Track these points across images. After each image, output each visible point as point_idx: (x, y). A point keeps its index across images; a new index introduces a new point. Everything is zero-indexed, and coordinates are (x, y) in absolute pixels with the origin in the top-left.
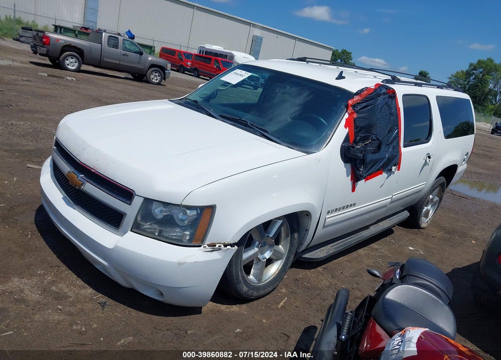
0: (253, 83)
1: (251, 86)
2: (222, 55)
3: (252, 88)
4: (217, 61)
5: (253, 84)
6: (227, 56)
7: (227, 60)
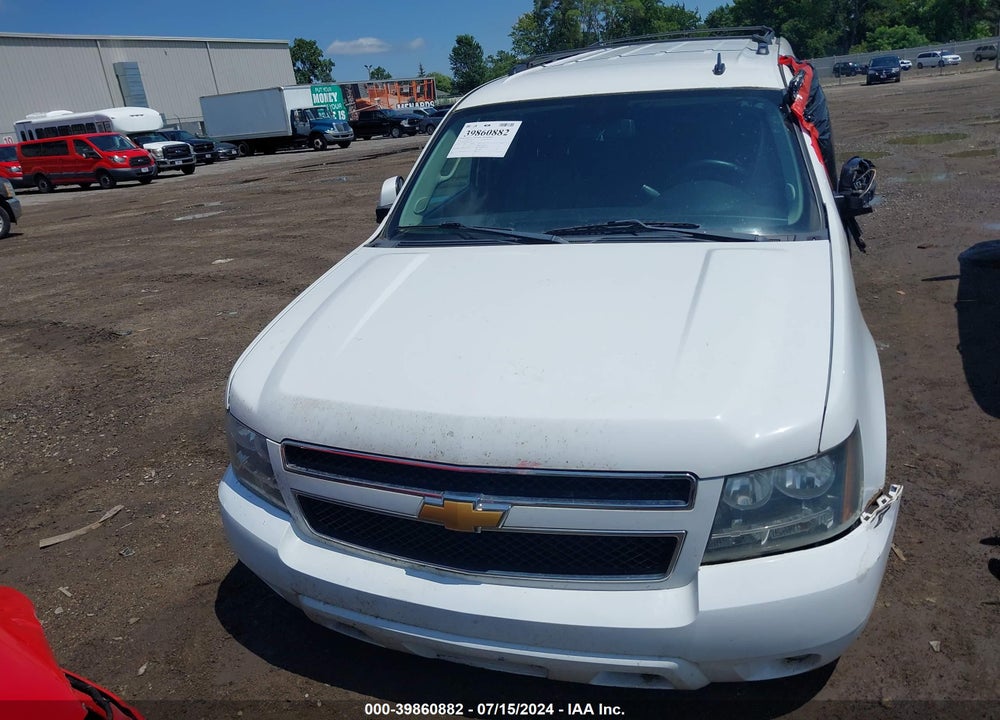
0: (179, 162)
1: (177, 168)
2: (81, 125)
3: (181, 172)
4: (80, 143)
5: (181, 163)
6: (92, 124)
7: (98, 133)
